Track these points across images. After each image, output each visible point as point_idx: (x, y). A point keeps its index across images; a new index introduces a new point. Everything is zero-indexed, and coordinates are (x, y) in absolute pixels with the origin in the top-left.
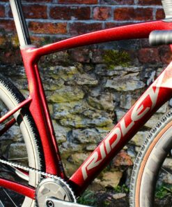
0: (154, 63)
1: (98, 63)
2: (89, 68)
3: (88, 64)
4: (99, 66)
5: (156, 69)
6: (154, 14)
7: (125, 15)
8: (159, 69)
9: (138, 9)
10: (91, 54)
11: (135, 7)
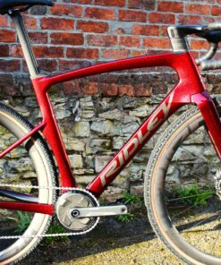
0: (76, 94)
1: (28, 96)
2: (19, 101)
3: (19, 97)
4: (28, 98)
5: (78, 99)
6: (65, 52)
7: (41, 53)
8: (82, 99)
9: (51, 48)
10: (22, 88)
11: (49, 45)
